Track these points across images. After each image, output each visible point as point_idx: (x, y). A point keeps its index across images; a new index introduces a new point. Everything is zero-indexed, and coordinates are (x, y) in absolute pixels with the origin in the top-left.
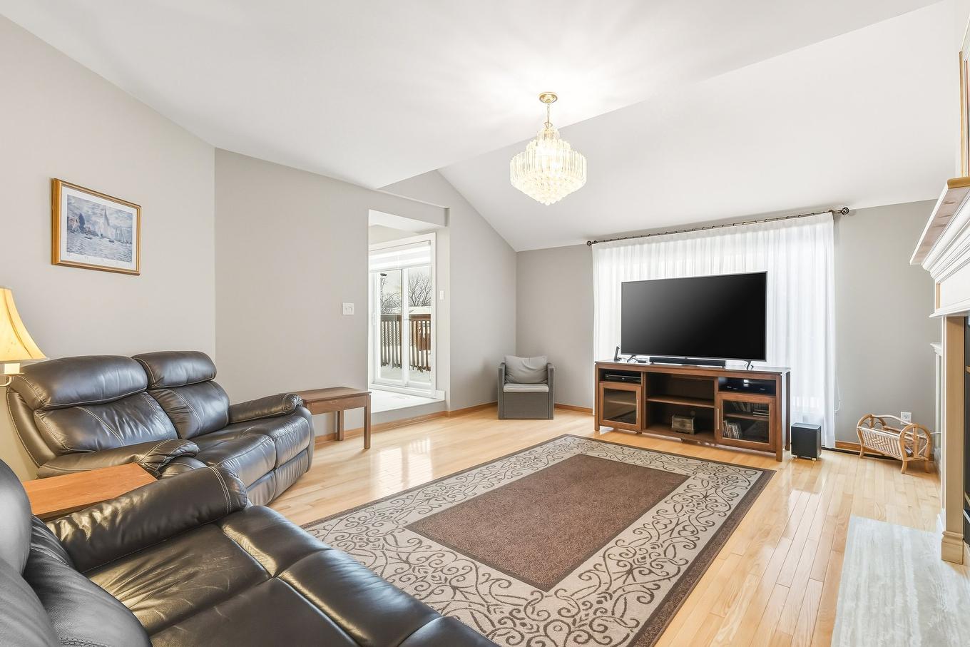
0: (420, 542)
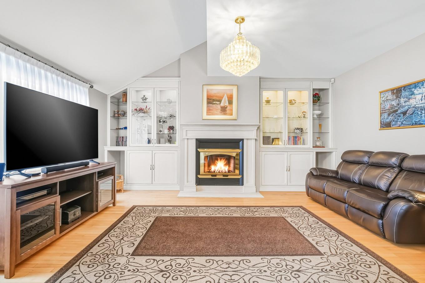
0: (317, 243)
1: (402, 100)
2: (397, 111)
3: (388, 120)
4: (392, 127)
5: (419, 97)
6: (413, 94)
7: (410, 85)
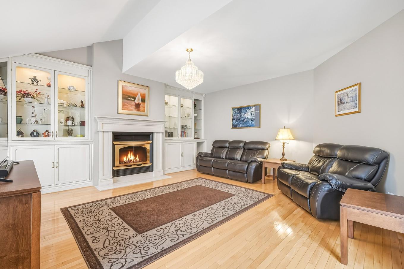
1: (242, 114)
2: (240, 119)
3: (236, 124)
4: (238, 127)
5: (249, 113)
6: (247, 112)
7: (246, 107)
